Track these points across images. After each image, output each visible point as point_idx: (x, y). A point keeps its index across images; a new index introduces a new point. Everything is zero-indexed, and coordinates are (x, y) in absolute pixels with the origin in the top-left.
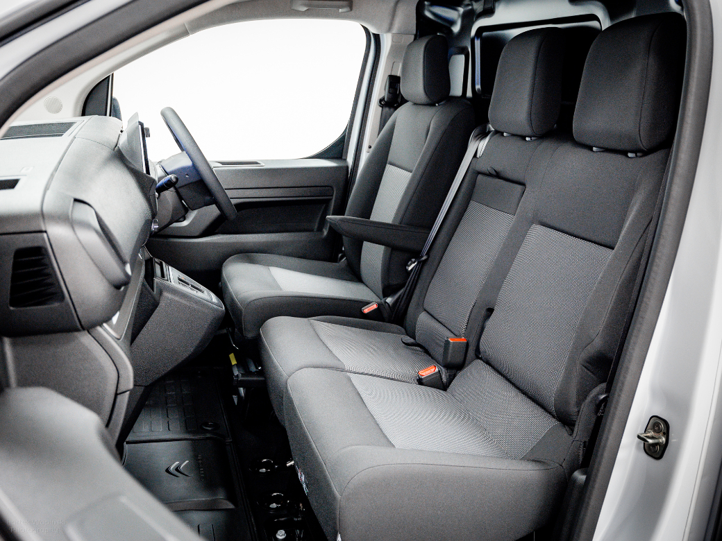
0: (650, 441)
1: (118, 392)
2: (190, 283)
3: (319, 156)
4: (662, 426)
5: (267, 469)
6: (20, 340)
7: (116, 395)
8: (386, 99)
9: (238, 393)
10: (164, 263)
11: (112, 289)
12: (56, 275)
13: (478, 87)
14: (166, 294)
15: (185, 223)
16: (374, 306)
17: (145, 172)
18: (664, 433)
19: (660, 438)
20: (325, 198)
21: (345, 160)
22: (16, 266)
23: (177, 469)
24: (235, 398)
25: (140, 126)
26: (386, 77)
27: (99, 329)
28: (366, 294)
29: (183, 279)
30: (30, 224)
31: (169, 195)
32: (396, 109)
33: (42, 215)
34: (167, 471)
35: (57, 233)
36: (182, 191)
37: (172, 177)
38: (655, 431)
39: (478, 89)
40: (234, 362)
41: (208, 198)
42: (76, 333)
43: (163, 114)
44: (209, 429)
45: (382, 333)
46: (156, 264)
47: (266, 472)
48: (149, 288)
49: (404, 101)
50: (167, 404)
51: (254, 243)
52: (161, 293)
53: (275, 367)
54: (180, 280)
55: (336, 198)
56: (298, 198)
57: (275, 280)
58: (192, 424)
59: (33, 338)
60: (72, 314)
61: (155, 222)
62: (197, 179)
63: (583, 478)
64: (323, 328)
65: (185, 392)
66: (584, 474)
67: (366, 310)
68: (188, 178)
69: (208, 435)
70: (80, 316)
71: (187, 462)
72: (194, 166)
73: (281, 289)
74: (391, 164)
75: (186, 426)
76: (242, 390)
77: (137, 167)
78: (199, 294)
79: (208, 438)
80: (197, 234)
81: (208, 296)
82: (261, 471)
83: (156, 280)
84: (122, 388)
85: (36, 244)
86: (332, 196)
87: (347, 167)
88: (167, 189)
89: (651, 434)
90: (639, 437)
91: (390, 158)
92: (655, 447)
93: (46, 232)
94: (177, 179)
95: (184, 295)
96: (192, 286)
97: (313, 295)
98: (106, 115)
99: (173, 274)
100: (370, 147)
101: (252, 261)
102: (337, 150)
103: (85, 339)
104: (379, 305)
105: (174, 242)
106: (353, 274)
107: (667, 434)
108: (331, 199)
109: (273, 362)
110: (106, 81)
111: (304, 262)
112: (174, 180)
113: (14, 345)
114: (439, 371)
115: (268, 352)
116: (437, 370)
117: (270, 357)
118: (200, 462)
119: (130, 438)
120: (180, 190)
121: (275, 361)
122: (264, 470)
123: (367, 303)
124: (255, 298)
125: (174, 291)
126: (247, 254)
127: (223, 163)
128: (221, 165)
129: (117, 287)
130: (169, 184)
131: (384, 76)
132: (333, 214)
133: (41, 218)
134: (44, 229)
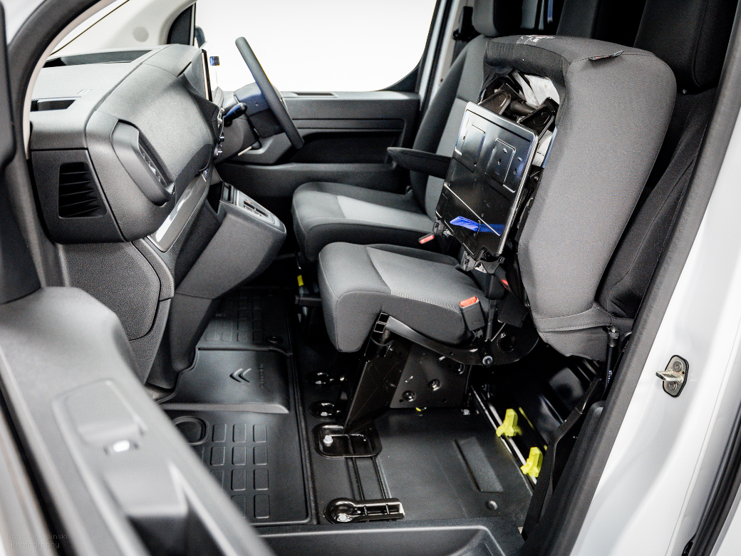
0: (668, 379)
1: (161, 299)
2: (255, 207)
3: (392, 89)
4: (682, 366)
5: (322, 381)
6: (72, 246)
7: (159, 301)
8: (460, 32)
9: (302, 312)
10: (232, 187)
11: (151, 205)
12: (98, 190)
13: (550, 19)
14: (230, 216)
15: (261, 151)
16: (431, 238)
17: (208, 98)
18: (683, 373)
19: (679, 377)
20: (395, 130)
21: (418, 93)
22: (62, 179)
23: (240, 376)
24: (299, 315)
25: (203, 54)
26: (462, 9)
27: (142, 240)
28: (426, 226)
29: (249, 202)
30: (74, 141)
31: (240, 122)
32: (468, 41)
33: (84, 133)
34: (231, 376)
35: (99, 151)
36: (253, 119)
37: (241, 105)
38: (674, 370)
39: (550, 22)
40: (301, 283)
41: (277, 127)
42: (121, 244)
43: (237, 44)
44: (274, 342)
45: (436, 263)
46: (225, 188)
47: (322, 384)
48: (212, 210)
49: (476, 34)
50: (238, 317)
51: (326, 172)
52: (225, 215)
53: (327, 289)
54: (245, 203)
55: (406, 131)
56: (370, 130)
57: (340, 208)
58: (259, 338)
59: (85, 246)
60: (114, 225)
61: (219, 148)
62: (266, 107)
63: (601, 409)
64: (377, 255)
65: (256, 308)
66: (601, 406)
67: (423, 241)
68: (258, 107)
69: (271, 348)
70: (121, 228)
71: (249, 370)
72: (263, 96)
73: (344, 217)
74: (460, 98)
75: (253, 338)
76: (305, 309)
77: (200, 94)
78: (263, 218)
79: (270, 350)
80: (272, 162)
81: (272, 220)
82: (317, 383)
83: (222, 202)
84: (164, 296)
85: (79, 161)
86: (402, 129)
87: (419, 101)
88: (237, 117)
89: (671, 372)
90: (657, 375)
91: (459, 92)
92: (672, 385)
93: (87, 149)
94: (246, 107)
95: (246, 218)
96: (257, 210)
97: (372, 224)
98: (189, 44)
99: (240, 197)
100: (442, 80)
101: (321, 190)
102: (409, 84)
103: (130, 250)
104: (436, 237)
105: (252, 169)
106: (418, 206)
107: (686, 374)
108: (401, 132)
109: (325, 284)
110: (189, 11)
111: (372, 192)
112: (243, 108)
113: (67, 251)
114: (479, 302)
115: (322, 274)
116: (478, 301)
117: (323, 279)
118: (261, 370)
119: (200, 345)
120: (251, 119)
121: (327, 283)
122: (320, 382)
123: (424, 234)
124: (317, 224)
125: (238, 214)
126: (317, 182)
127: (299, 94)
128: (296, 95)
129: (157, 203)
130: (239, 112)
131: (459, 8)
132: (402, 147)
133: (83, 136)
134: (85, 147)
